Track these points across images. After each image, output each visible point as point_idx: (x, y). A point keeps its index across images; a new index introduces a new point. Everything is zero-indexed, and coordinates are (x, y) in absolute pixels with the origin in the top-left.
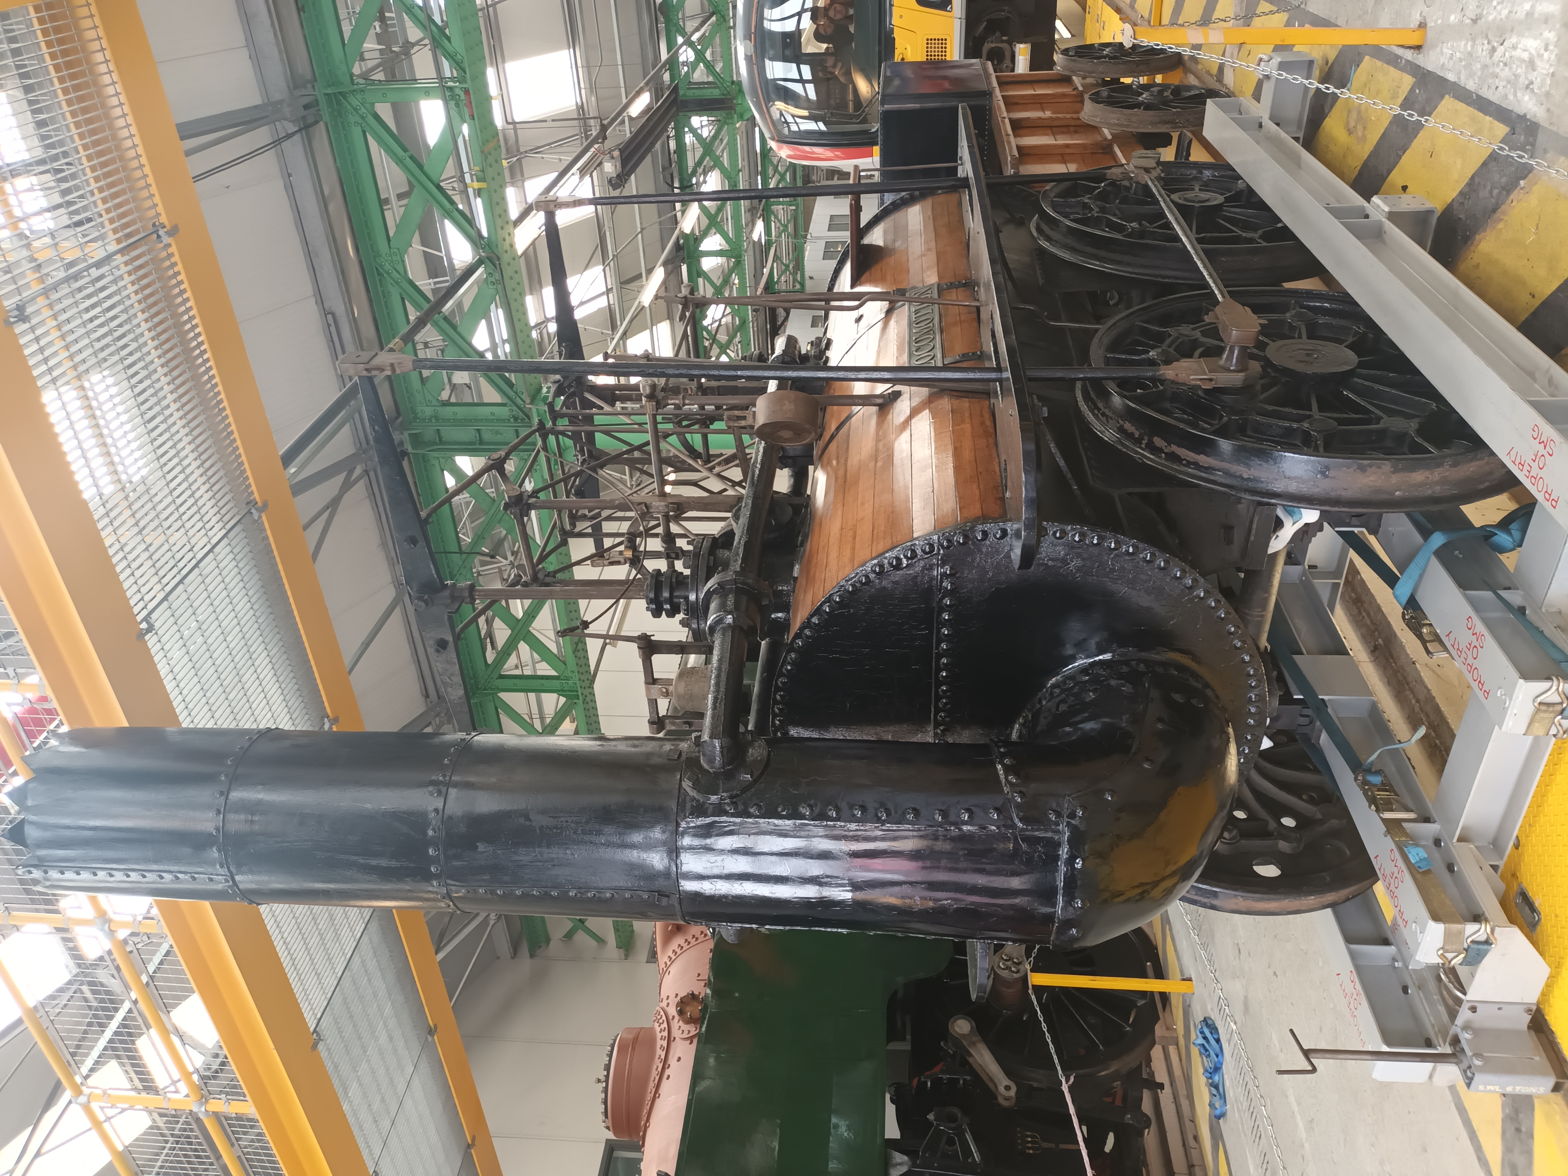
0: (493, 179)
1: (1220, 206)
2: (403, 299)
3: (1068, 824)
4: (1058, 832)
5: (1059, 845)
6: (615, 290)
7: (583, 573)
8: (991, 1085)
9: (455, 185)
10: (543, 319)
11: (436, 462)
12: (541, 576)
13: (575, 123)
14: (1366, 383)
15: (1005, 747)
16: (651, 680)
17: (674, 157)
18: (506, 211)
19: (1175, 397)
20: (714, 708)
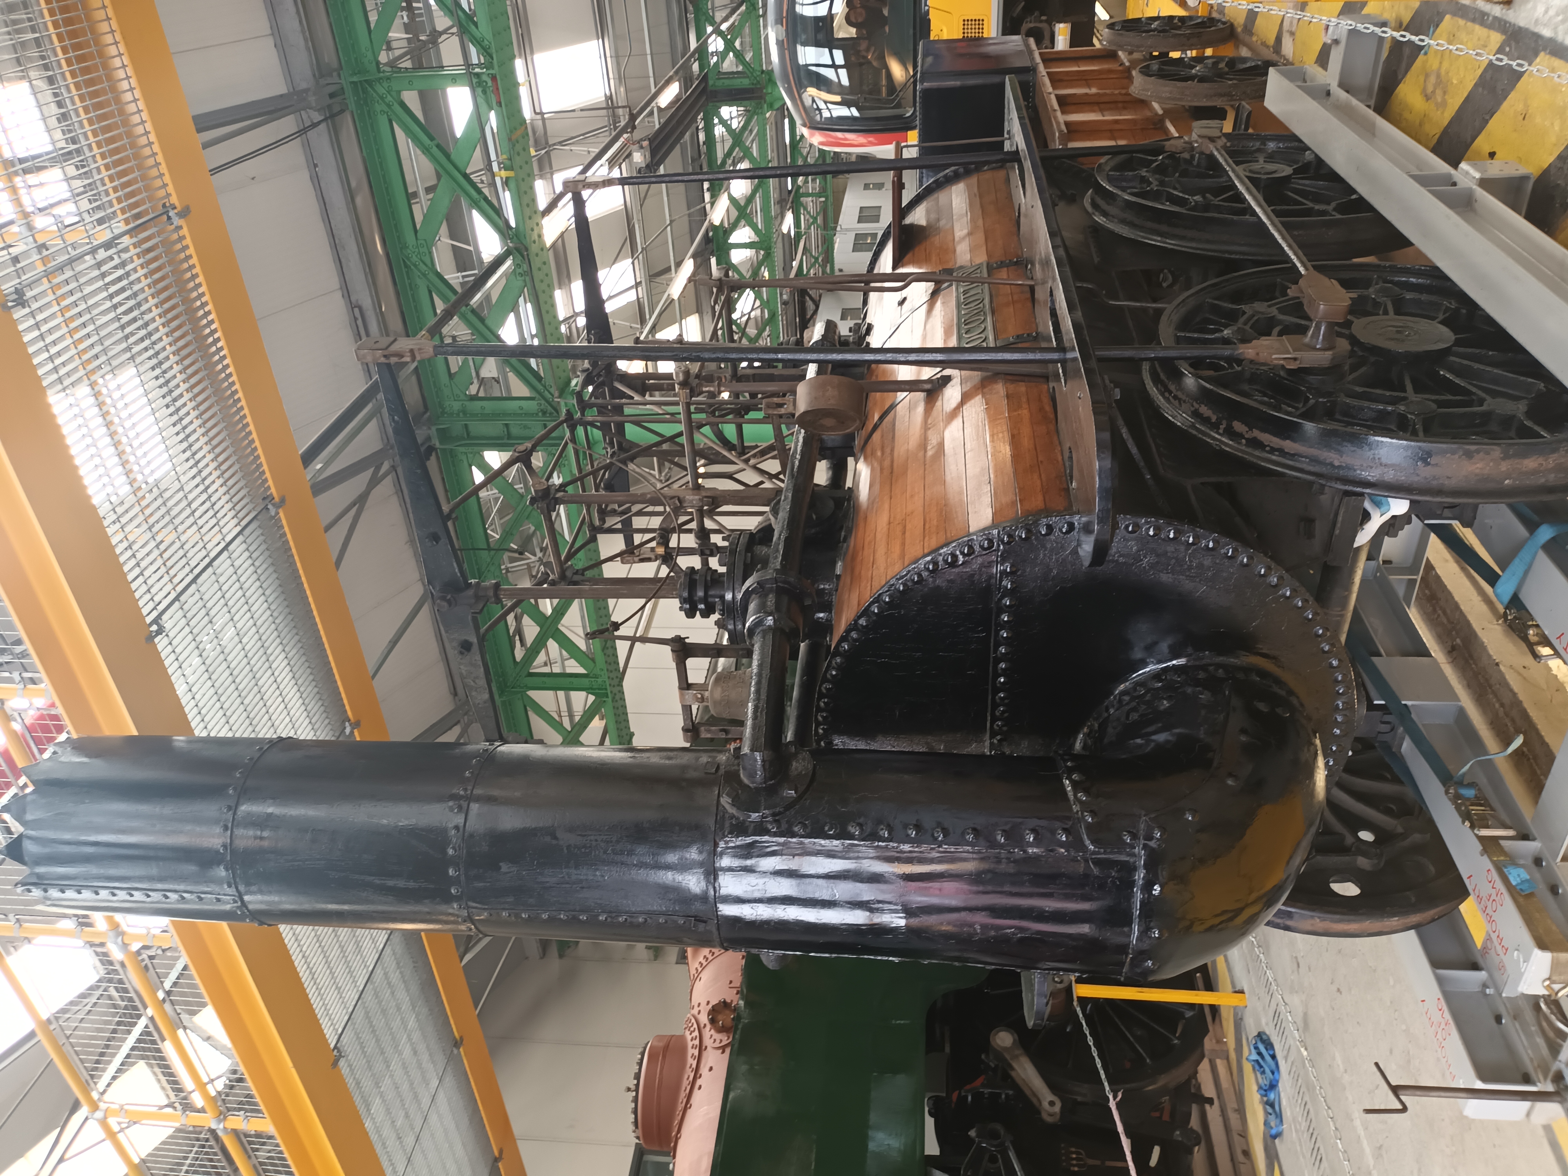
0: (521, 167)
1: (1287, 178)
2: (430, 293)
3: (1145, 847)
4: (1134, 855)
5: (1134, 869)
6: (643, 283)
7: (613, 570)
8: (1034, 1101)
9: (484, 178)
10: (571, 313)
11: (464, 458)
12: (569, 574)
13: (604, 112)
14: (1465, 362)
15: (1072, 761)
16: (685, 685)
17: (704, 149)
18: (534, 200)
19: (1254, 378)
20: (755, 718)
